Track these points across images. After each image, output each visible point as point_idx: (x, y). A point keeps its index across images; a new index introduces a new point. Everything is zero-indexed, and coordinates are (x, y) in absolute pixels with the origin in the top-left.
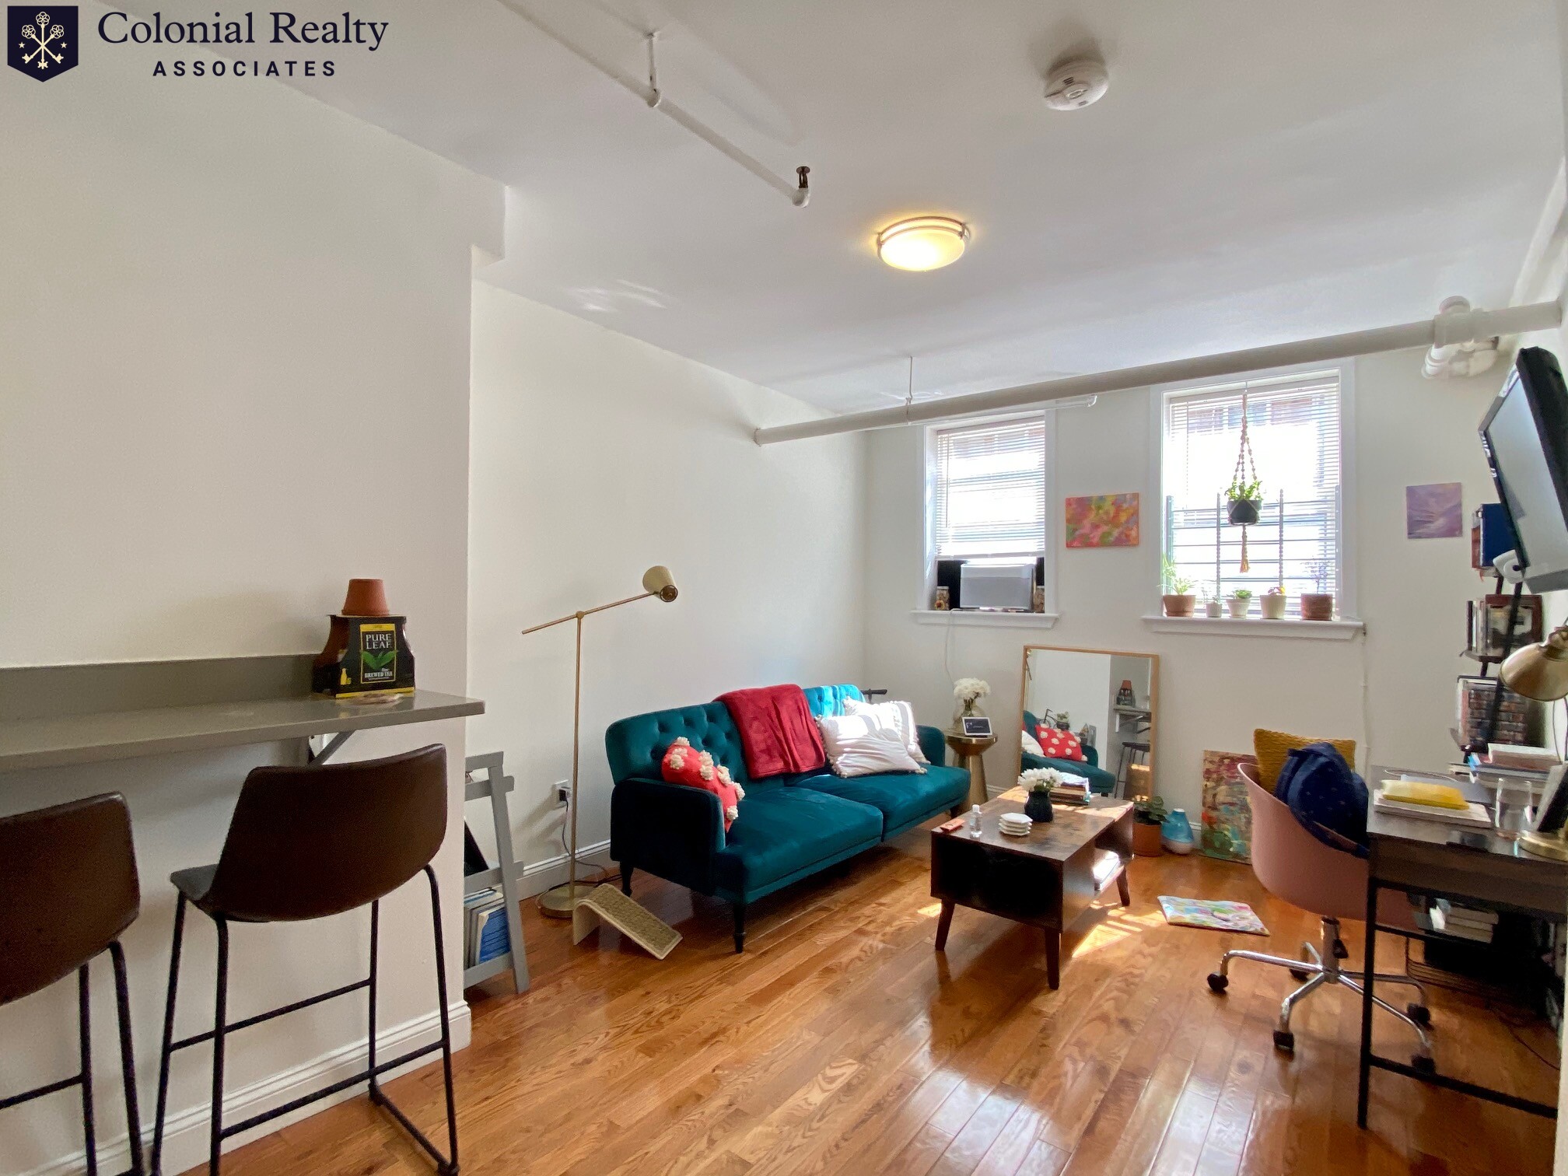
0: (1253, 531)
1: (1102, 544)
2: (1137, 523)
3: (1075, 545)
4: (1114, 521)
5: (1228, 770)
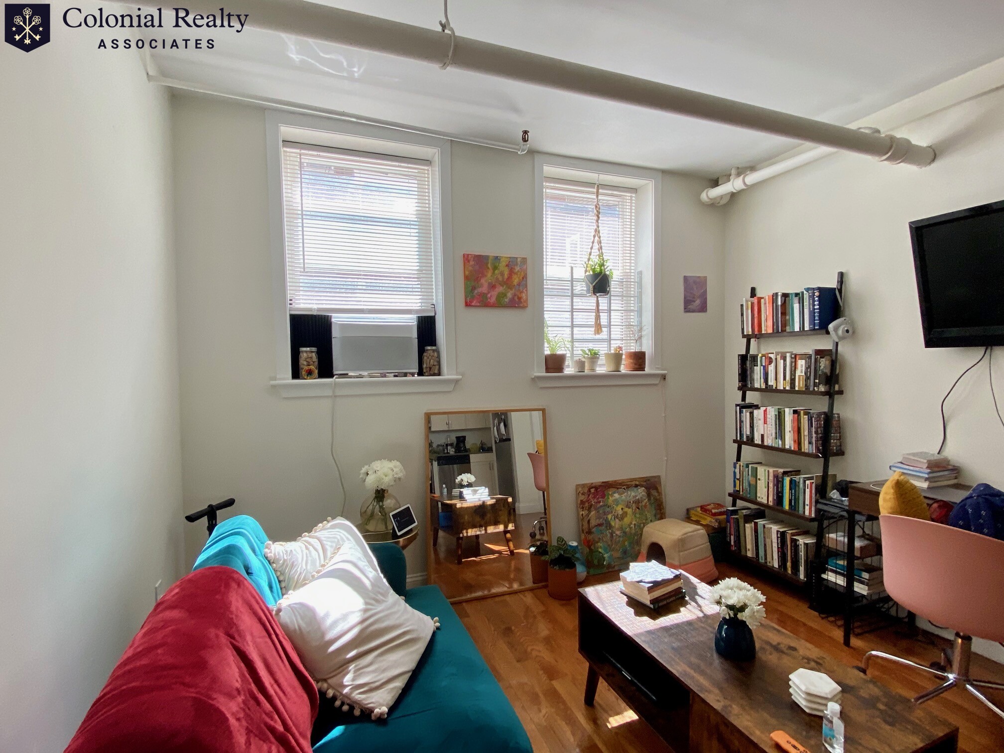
0: (603, 301)
1: (498, 305)
2: (526, 286)
3: (473, 304)
4: (508, 283)
5: (594, 498)
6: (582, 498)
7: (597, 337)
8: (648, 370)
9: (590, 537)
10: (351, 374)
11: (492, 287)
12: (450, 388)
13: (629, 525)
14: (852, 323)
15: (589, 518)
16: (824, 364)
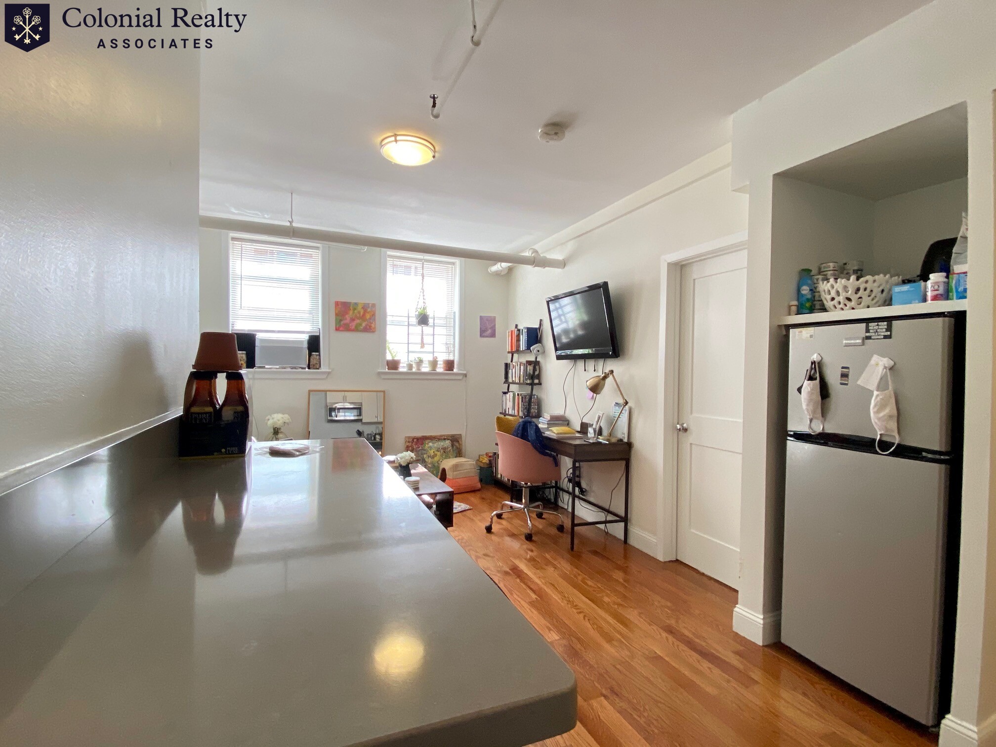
0: (425, 328)
1: (356, 330)
2: (375, 320)
3: (340, 329)
4: (363, 317)
5: (418, 443)
6: (408, 444)
7: (422, 350)
8: (455, 370)
10: (266, 367)
11: (353, 320)
12: (325, 376)
13: (438, 462)
14: (543, 347)
16: (530, 368)
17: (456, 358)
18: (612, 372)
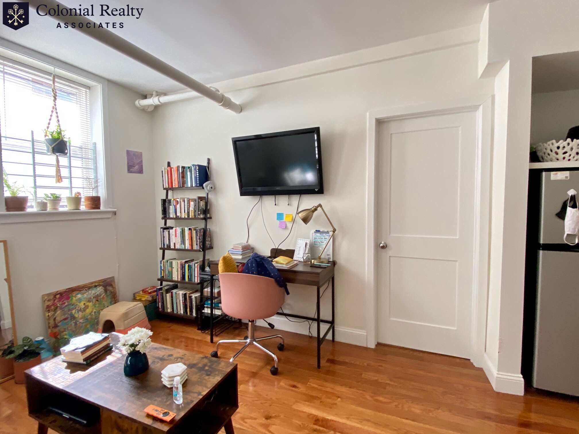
5: (60, 301)
6: (47, 303)
7: (59, 185)
8: (102, 208)
9: (56, 330)
13: (90, 314)
14: (214, 184)
15: (55, 317)
16: (202, 203)
17: (102, 193)
18: (320, 205)
